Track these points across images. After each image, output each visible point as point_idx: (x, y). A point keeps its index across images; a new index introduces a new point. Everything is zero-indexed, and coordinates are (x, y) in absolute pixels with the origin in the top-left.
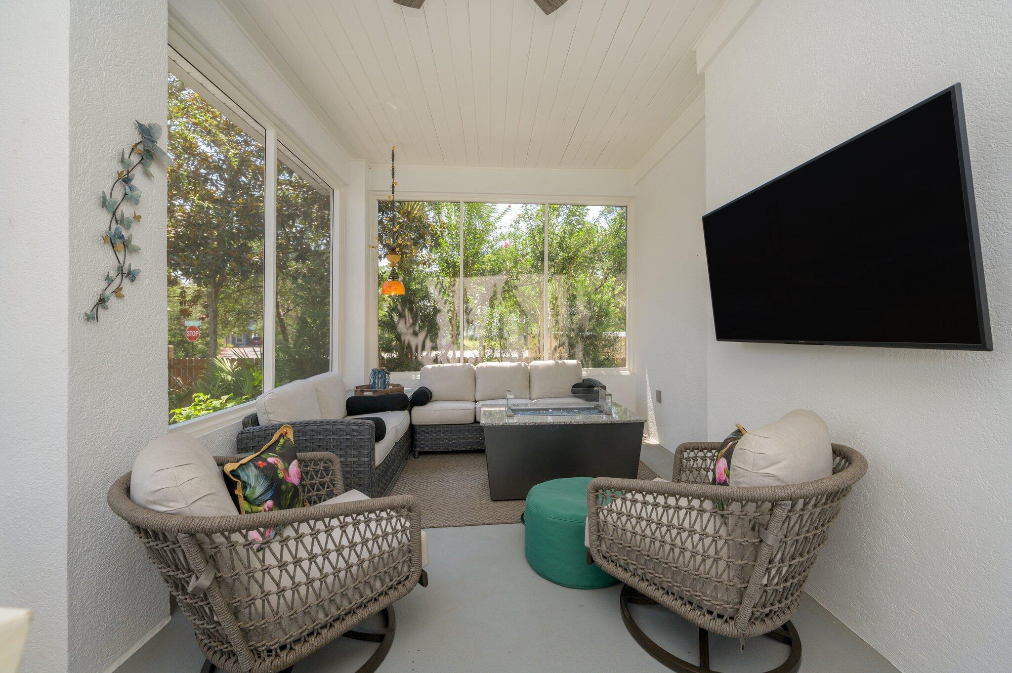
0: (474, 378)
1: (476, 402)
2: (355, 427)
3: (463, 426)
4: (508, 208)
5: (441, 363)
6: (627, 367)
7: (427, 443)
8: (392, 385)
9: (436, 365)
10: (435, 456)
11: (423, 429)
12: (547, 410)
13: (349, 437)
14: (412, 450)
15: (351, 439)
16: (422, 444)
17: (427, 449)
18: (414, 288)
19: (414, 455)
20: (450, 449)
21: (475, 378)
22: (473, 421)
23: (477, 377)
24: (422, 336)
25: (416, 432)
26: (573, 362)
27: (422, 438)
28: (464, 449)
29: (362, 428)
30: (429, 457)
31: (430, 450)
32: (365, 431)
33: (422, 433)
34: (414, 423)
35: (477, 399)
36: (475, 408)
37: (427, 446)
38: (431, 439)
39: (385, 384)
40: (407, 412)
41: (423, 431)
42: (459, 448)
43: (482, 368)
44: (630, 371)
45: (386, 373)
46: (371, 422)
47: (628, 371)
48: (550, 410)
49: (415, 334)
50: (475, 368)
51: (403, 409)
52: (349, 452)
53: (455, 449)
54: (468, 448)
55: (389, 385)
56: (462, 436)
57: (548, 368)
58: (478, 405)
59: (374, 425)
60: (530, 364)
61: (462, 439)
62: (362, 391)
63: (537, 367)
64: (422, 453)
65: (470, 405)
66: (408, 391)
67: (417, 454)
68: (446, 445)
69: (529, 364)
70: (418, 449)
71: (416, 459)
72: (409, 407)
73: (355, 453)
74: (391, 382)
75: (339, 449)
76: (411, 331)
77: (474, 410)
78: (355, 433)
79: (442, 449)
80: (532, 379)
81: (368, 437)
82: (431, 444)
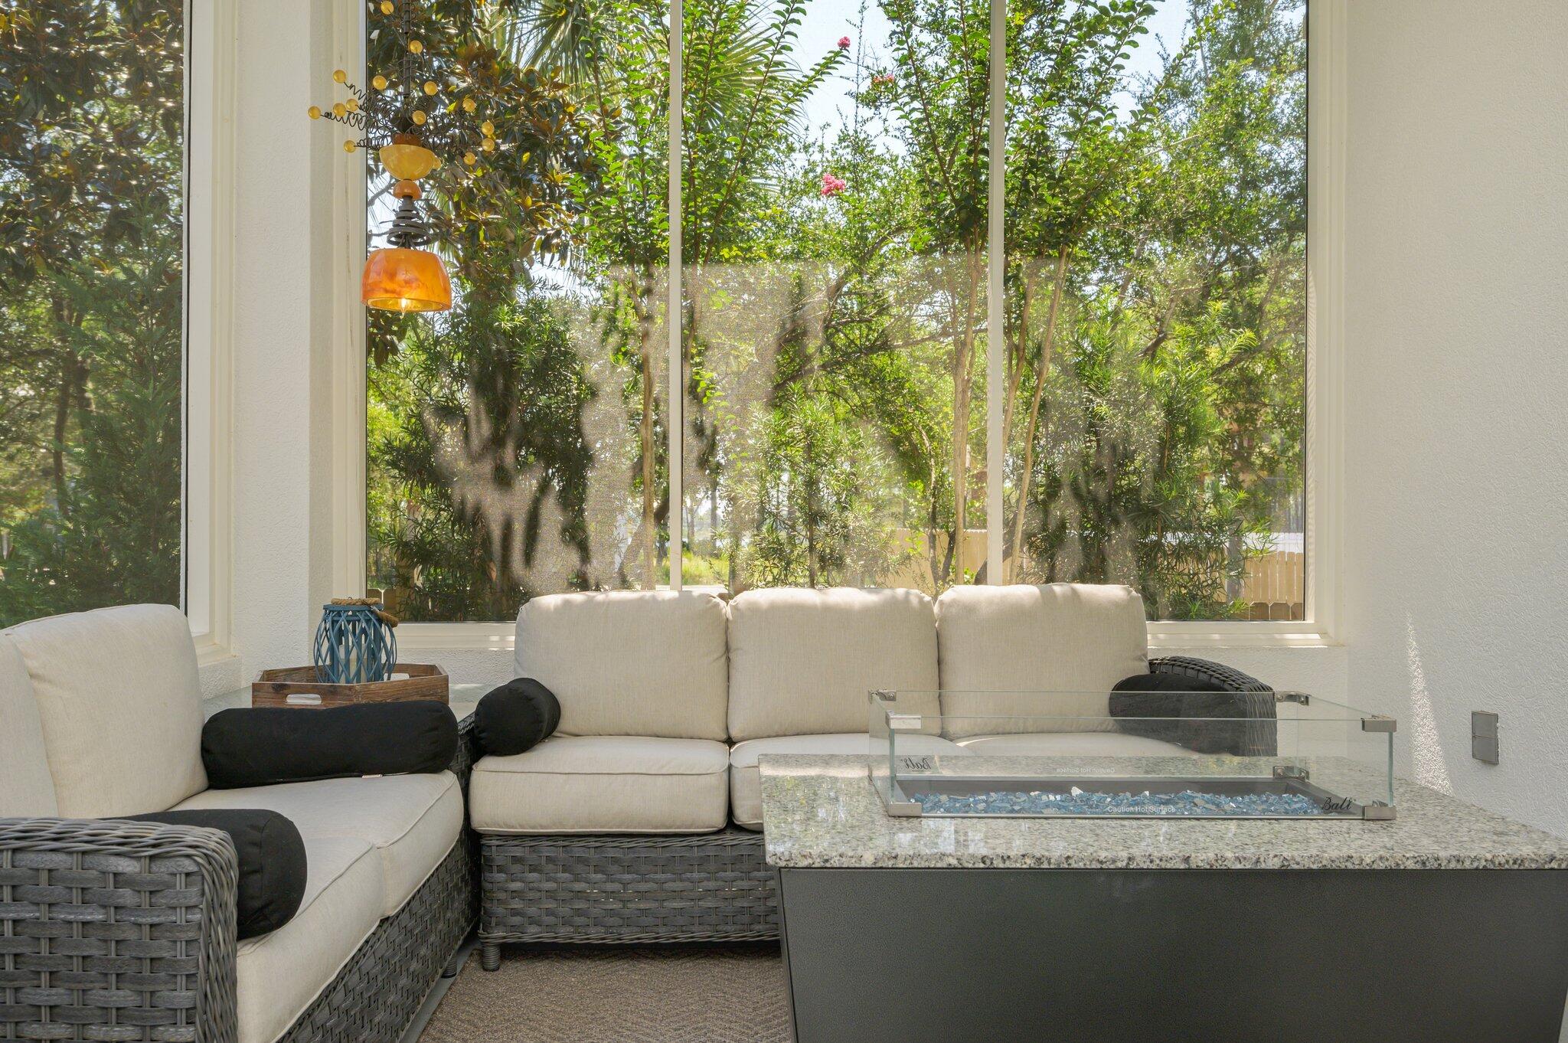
0: (722, 649)
1: (730, 742)
2: (127, 866)
3: (676, 843)
4: (837, 49)
5: (598, 589)
6: (1310, 619)
7: (532, 911)
8: (403, 668)
9: (578, 597)
10: (566, 966)
11: (518, 852)
12: (1061, 787)
13: (98, 916)
14: (472, 938)
15: (104, 924)
16: (515, 913)
17: (532, 934)
18: (507, 325)
19: (482, 955)
20: (629, 936)
21: (727, 649)
22: (718, 820)
23: (733, 645)
24: (527, 484)
25: (489, 859)
26: (1113, 592)
27: (516, 886)
28: (682, 938)
29: (162, 868)
30: (541, 967)
31: (547, 937)
32: (179, 881)
33: (516, 868)
34: (482, 820)
35: (735, 733)
36: (730, 767)
37: (532, 921)
38: (551, 894)
39: (376, 664)
40: (448, 780)
41: (516, 860)
42: (665, 935)
43: (754, 610)
44: (1323, 634)
45: (380, 620)
46: (212, 837)
47: (1317, 636)
48: (1076, 791)
49: (503, 479)
50: (726, 609)
51: (432, 765)
52: (97, 996)
53: (647, 938)
54: (700, 934)
55: (393, 668)
56: (678, 886)
57: (1012, 615)
58: (745, 755)
59: (230, 853)
60: (940, 598)
61: (677, 895)
62: (281, 690)
63: (969, 609)
64: (512, 951)
65: (710, 758)
66: (463, 696)
67: (492, 955)
68: (611, 921)
69: (935, 598)
70: (498, 934)
71: (489, 975)
72: (461, 758)
73: (125, 997)
74: (401, 659)
75: (44, 978)
76: (487, 467)
77: (725, 776)
78: (127, 896)
79: (595, 935)
80: (950, 657)
81: (196, 916)
82: (550, 913)
